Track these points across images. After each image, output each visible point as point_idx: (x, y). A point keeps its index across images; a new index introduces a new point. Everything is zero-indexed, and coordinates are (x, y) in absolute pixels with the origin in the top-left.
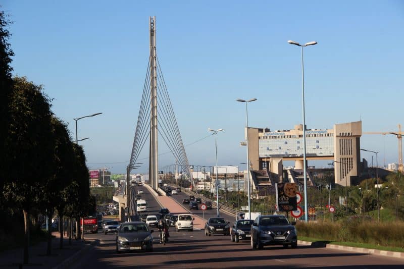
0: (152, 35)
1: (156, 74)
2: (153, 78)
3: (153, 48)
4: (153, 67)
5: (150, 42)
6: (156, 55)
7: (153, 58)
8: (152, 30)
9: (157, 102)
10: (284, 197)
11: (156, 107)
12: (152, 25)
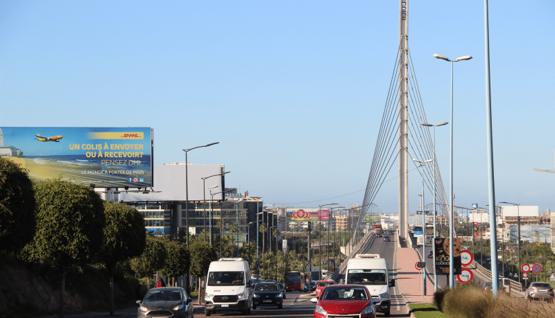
0: (403, 18)
1: (407, 75)
2: (403, 79)
3: (404, 37)
4: (403, 65)
5: (399, 29)
6: (408, 47)
7: (404, 51)
8: (403, 12)
9: (408, 114)
10: (443, 256)
11: (407, 121)
12: (404, 4)
